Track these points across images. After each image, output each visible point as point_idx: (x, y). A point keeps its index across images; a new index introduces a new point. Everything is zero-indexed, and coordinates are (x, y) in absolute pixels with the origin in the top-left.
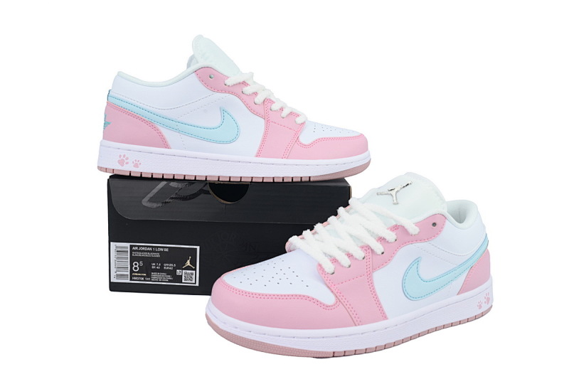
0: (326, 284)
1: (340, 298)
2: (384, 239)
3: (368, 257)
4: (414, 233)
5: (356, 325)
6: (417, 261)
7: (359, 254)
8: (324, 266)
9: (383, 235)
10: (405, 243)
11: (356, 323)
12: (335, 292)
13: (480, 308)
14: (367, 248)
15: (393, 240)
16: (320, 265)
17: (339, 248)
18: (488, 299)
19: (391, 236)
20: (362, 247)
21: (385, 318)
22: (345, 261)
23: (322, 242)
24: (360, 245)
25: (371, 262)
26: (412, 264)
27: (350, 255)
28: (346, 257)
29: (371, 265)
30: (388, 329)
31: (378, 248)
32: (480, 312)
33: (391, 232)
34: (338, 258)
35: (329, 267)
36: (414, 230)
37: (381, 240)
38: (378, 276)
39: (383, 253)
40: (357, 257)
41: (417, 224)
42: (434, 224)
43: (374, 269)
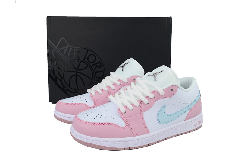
0: (122, 118)
1: (127, 124)
2: (149, 97)
3: (141, 105)
4: (162, 94)
5: (134, 136)
6: (164, 107)
7: (137, 104)
8: (121, 109)
9: (148, 95)
10: (158, 99)
11: (135, 135)
12: (125, 121)
13: (195, 126)
14: (140, 101)
15: (153, 98)
16: (119, 109)
17: (128, 101)
18: (200, 122)
19: (152, 96)
20: (138, 101)
21: (149, 132)
22: (131, 107)
23: (122, 98)
24: (138, 100)
25: (142, 108)
26: (162, 108)
27: (133, 105)
28: (131, 106)
29: (142, 109)
30: (150, 138)
31: (146, 101)
32: (196, 128)
33: (152, 94)
34: (127, 106)
35: (123, 110)
36: (162, 93)
37: (147, 97)
38: (145, 114)
39: (148, 103)
40: (136, 106)
41: (164, 90)
42: (172, 90)
43: (144, 111)
